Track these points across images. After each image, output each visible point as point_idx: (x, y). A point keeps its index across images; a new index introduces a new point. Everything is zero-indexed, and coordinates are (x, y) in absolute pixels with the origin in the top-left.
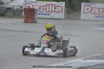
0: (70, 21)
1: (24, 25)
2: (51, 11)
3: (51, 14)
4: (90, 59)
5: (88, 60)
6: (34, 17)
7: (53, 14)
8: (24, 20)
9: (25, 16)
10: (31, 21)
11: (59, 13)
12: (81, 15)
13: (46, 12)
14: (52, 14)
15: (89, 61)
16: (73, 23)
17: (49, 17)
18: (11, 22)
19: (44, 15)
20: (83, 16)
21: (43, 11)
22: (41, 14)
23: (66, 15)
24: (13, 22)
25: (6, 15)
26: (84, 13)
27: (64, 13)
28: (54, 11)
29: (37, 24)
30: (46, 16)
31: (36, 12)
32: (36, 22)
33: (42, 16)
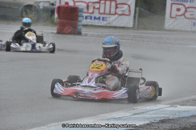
0: (144, 31)
1: (57, 38)
2: (108, 13)
3: (108, 19)
4: (181, 105)
5: (178, 106)
6: (77, 23)
7: (113, 18)
8: (58, 29)
9: (59, 22)
10: (70, 30)
11: (124, 16)
12: (166, 21)
13: (99, 13)
14: (110, 17)
15: (180, 108)
16: (149, 35)
17: (104, 23)
19: (94, 19)
20: (169, 23)
21: (93, 13)
22: (90, 17)
23: (137, 20)
26: (171, 17)
27: (133, 17)
28: (114, 13)
29: (82, 37)
30: (98, 23)
31: (80, 13)
32: (80, 33)
33: (91, 21)
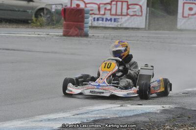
0: (154, 31)
1: (64, 41)
2: (120, 14)
3: (120, 20)
5: (128, 105)
6: (83, 25)
7: (124, 19)
8: (64, 31)
9: (65, 24)
11: (135, 17)
12: (178, 20)
13: (111, 15)
14: (121, 18)
17: (113, 24)
18: (39, 34)
19: (106, 21)
20: (181, 23)
21: (104, 14)
22: (101, 19)
23: (147, 21)
24: (42, 36)
25: (33, 22)
26: (183, 17)
27: (144, 18)
29: (89, 39)
30: (110, 24)
32: (86, 35)
33: (103, 22)
